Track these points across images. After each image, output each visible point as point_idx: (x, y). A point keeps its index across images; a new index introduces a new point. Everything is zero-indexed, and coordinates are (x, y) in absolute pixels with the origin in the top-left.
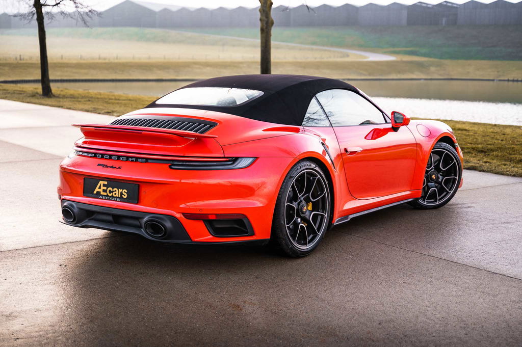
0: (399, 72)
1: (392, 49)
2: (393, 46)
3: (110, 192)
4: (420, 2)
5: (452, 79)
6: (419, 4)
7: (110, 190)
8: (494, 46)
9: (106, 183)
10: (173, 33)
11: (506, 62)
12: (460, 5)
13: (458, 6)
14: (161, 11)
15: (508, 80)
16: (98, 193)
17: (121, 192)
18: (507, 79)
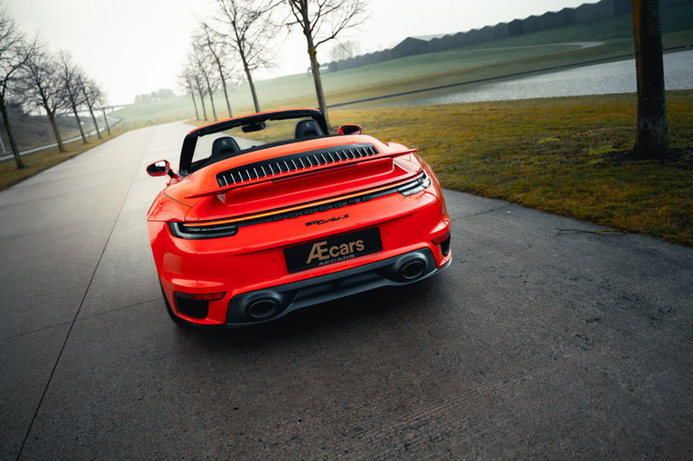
7: (334, 250)
16: (315, 259)
17: (355, 246)
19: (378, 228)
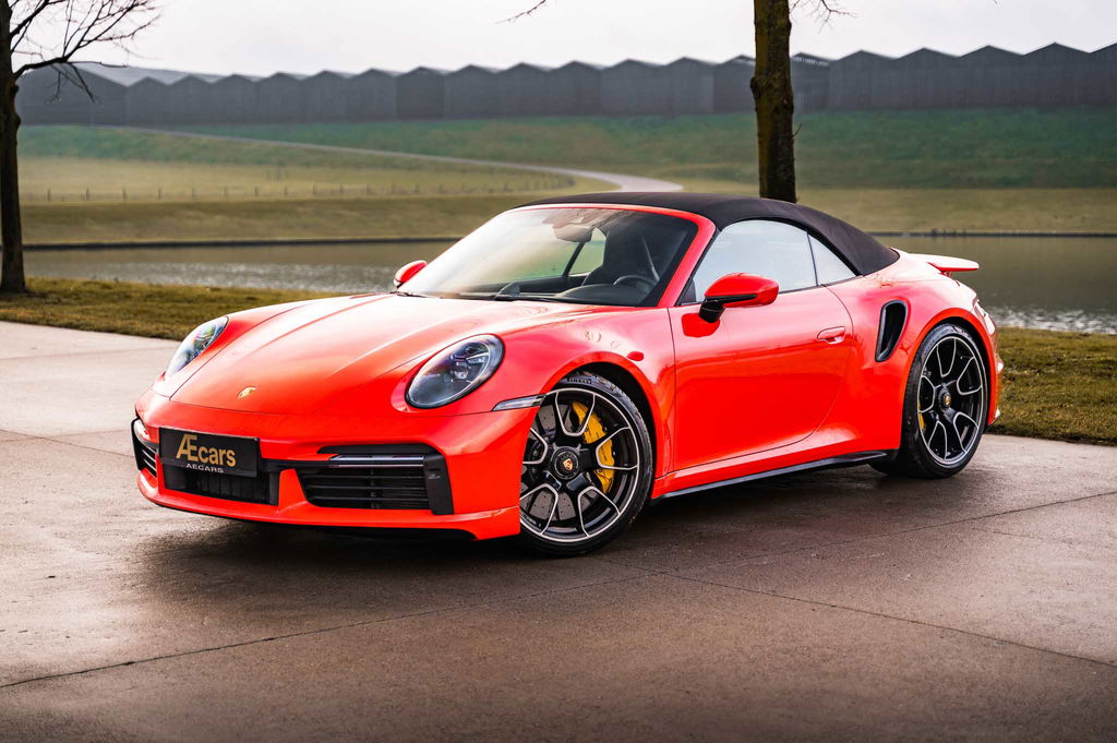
1: (676, 168)
4: (741, 56)
6: (740, 61)
8: (911, 157)
10: (164, 136)
12: (836, 62)
13: (830, 65)
14: (136, 86)
18: (930, 231)
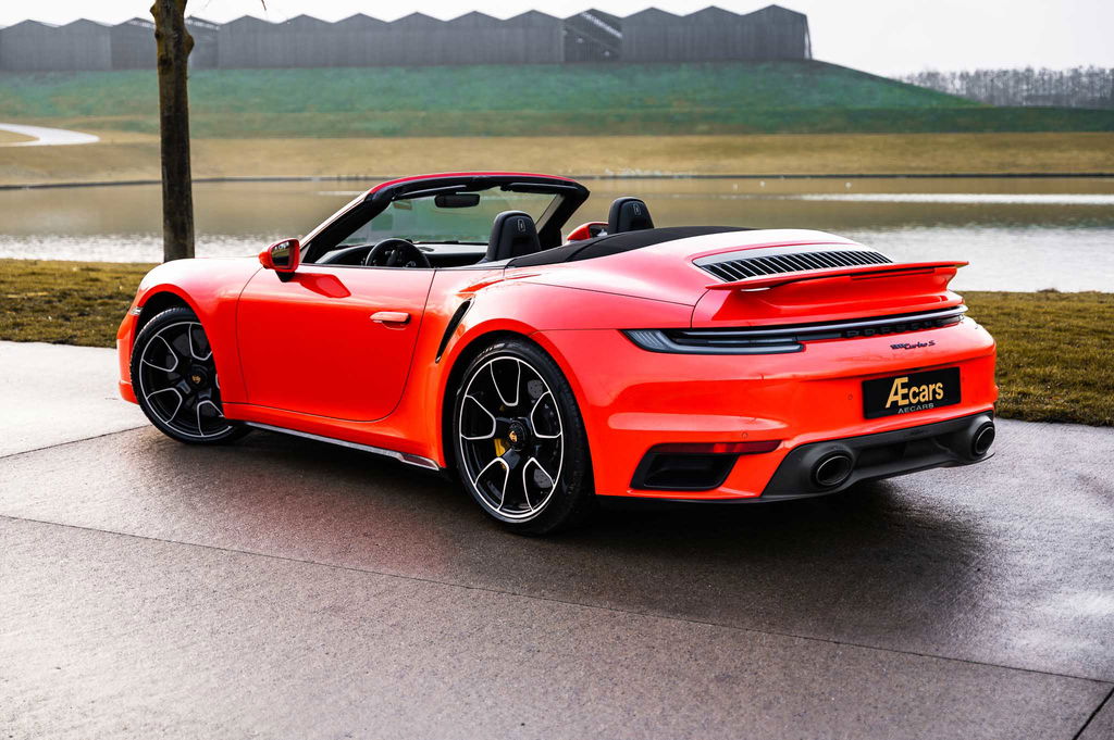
0: (113, 169)
1: (84, 120)
2: (88, 112)
3: (915, 395)
4: (137, 19)
5: (223, 180)
6: (135, 23)
7: (914, 392)
8: (300, 110)
9: (905, 380)
11: (328, 141)
12: (222, 26)
13: (217, 28)
15: (339, 179)
16: (895, 403)
17: (934, 390)
18: (336, 176)
19: (958, 369)
